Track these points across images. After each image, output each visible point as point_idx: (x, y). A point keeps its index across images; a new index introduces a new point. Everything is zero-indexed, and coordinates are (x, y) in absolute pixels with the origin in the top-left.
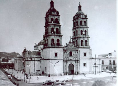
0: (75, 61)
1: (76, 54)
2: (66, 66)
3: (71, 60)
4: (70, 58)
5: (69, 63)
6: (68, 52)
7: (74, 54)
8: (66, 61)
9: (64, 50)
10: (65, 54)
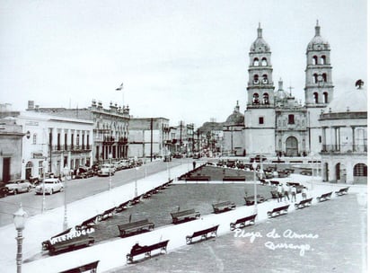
0: (300, 131)
1: (303, 118)
2: (280, 141)
3: (291, 130)
4: (289, 126)
5: (286, 136)
6: (286, 116)
7: (298, 118)
8: (280, 132)
9: (277, 112)
10: (279, 118)
